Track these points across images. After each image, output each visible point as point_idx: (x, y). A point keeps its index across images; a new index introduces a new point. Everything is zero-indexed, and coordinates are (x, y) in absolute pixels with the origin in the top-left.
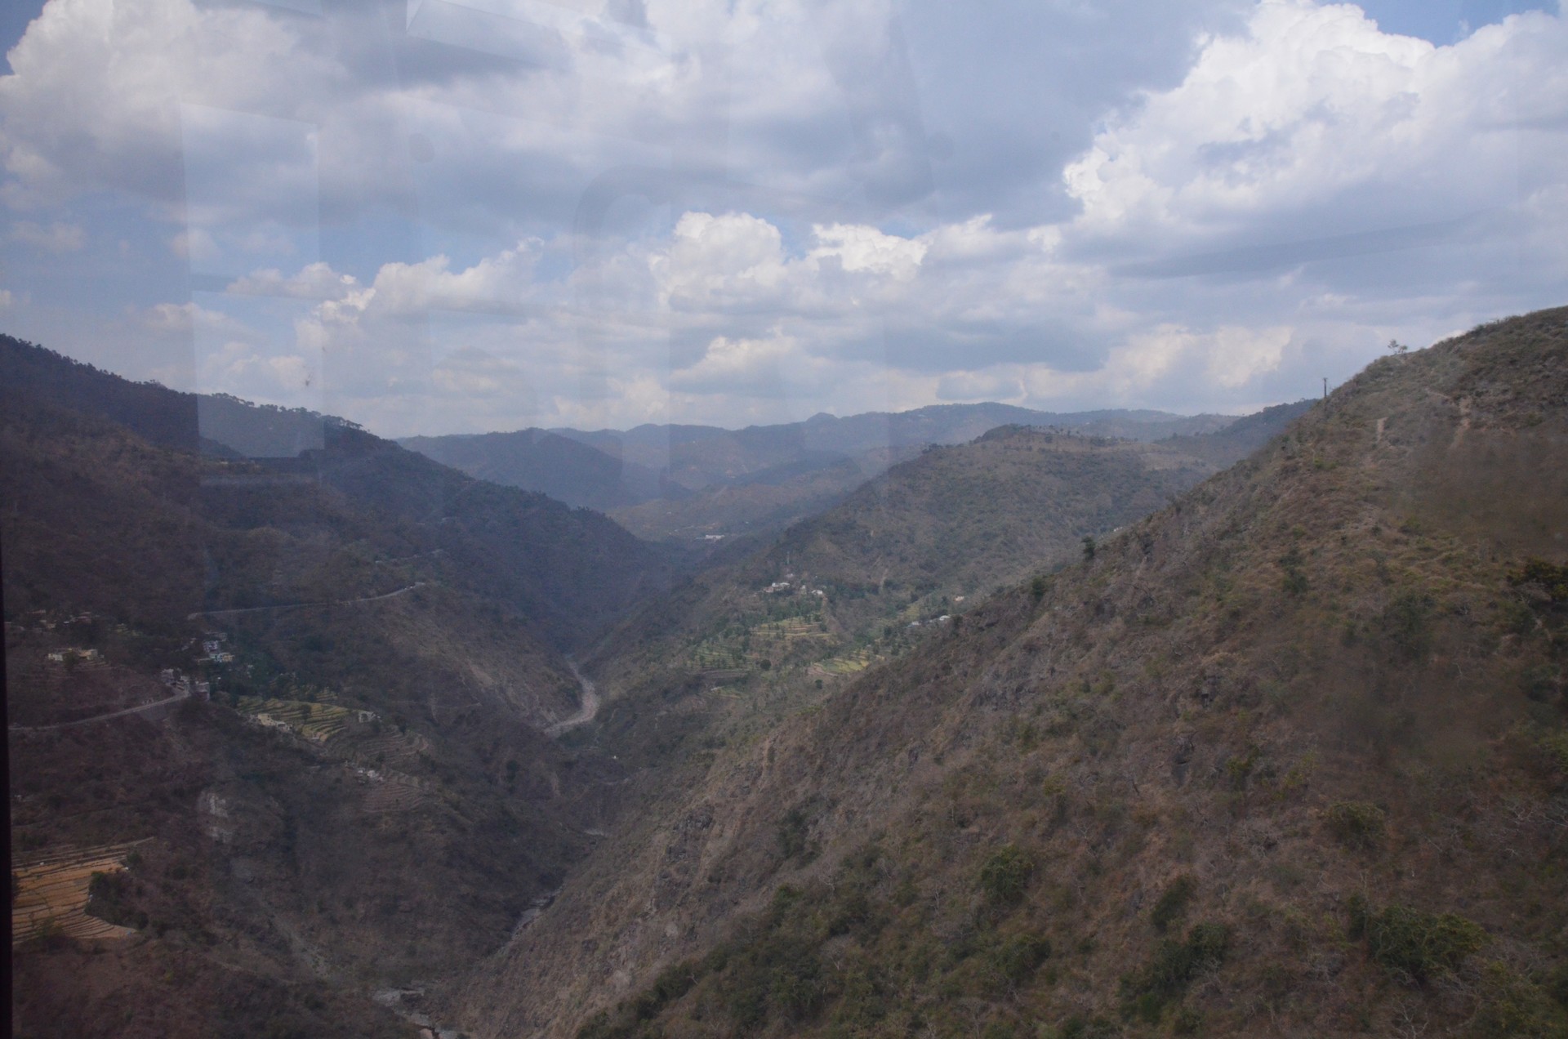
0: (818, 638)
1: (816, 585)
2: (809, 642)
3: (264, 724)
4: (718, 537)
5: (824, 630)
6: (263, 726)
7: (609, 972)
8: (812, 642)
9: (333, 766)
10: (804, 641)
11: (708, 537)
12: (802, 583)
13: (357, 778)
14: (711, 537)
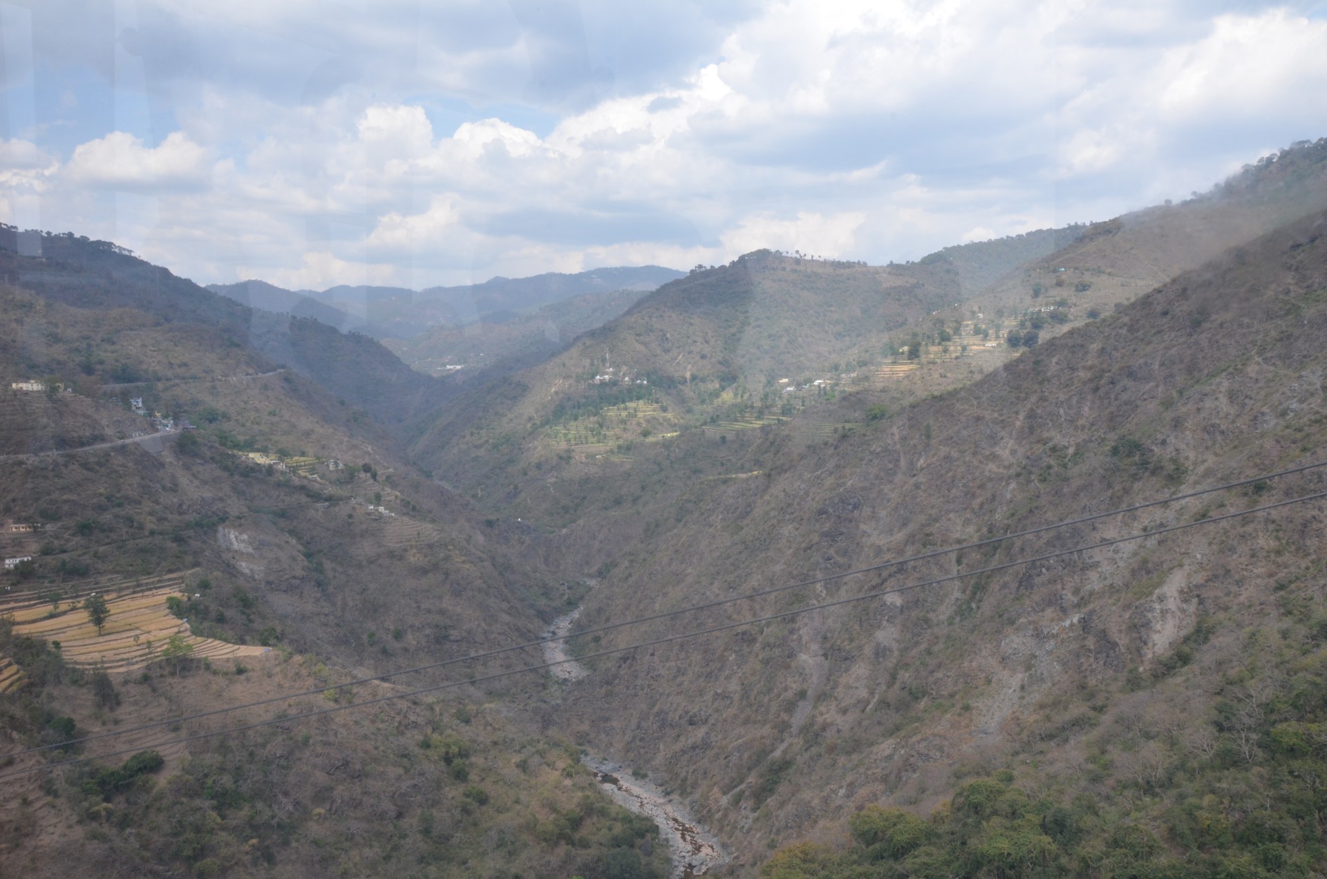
0: (663, 417)
1: (638, 376)
2: (658, 420)
3: (258, 462)
4: (458, 367)
5: (664, 410)
6: (259, 464)
7: (791, 655)
8: (661, 420)
9: (341, 503)
10: (654, 418)
11: (448, 367)
12: (624, 375)
13: (369, 514)
14: (452, 367)
